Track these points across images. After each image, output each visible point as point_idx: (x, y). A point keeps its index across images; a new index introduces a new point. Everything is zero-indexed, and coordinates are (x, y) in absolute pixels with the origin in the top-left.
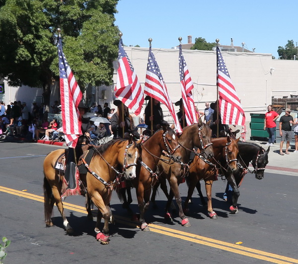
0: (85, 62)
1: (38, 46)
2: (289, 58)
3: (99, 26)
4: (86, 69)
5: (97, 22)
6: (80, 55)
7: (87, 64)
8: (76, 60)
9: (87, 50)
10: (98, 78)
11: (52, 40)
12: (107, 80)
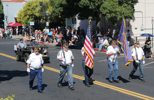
0: (118, 6)
4: (119, 10)
6: (116, 2)
7: (120, 7)
8: (114, 5)
10: (126, 15)
12: (131, 16)
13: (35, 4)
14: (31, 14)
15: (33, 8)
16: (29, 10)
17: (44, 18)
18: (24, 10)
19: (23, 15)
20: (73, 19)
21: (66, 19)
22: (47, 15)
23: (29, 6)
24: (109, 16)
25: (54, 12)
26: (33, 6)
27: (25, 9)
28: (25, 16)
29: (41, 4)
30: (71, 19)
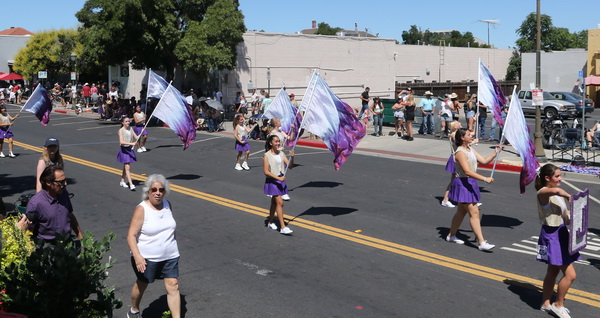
0: (208, 46)
1: (162, 30)
2: (414, 43)
3: (223, 11)
4: (209, 53)
5: (221, 7)
6: (203, 39)
7: (210, 48)
8: (199, 44)
9: (211, 34)
10: (221, 63)
11: (176, 24)
12: (230, 64)
13: (49, 39)
14: (41, 57)
15: (45, 47)
16: (37, 49)
17: (67, 65)
18: (27, 49)
19: (25, 59)
20: (122, 68)
21: (110, 67)
22: (73, 59)
23: (38, 42)
24: (190, 63)
25: (87, 54)
26: (44, 43)
27: (31, 47)
28: (31, 60)
29: (62, 38)
30: (119, 67)
